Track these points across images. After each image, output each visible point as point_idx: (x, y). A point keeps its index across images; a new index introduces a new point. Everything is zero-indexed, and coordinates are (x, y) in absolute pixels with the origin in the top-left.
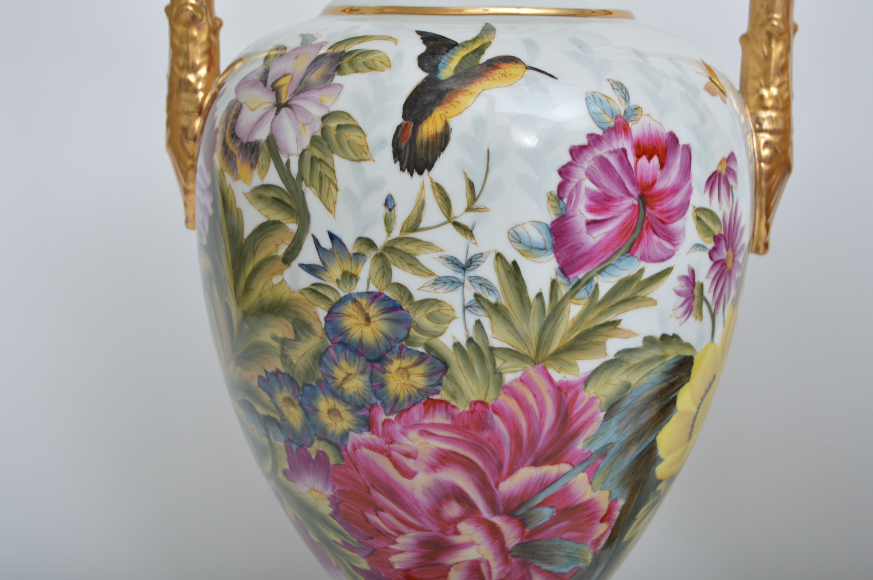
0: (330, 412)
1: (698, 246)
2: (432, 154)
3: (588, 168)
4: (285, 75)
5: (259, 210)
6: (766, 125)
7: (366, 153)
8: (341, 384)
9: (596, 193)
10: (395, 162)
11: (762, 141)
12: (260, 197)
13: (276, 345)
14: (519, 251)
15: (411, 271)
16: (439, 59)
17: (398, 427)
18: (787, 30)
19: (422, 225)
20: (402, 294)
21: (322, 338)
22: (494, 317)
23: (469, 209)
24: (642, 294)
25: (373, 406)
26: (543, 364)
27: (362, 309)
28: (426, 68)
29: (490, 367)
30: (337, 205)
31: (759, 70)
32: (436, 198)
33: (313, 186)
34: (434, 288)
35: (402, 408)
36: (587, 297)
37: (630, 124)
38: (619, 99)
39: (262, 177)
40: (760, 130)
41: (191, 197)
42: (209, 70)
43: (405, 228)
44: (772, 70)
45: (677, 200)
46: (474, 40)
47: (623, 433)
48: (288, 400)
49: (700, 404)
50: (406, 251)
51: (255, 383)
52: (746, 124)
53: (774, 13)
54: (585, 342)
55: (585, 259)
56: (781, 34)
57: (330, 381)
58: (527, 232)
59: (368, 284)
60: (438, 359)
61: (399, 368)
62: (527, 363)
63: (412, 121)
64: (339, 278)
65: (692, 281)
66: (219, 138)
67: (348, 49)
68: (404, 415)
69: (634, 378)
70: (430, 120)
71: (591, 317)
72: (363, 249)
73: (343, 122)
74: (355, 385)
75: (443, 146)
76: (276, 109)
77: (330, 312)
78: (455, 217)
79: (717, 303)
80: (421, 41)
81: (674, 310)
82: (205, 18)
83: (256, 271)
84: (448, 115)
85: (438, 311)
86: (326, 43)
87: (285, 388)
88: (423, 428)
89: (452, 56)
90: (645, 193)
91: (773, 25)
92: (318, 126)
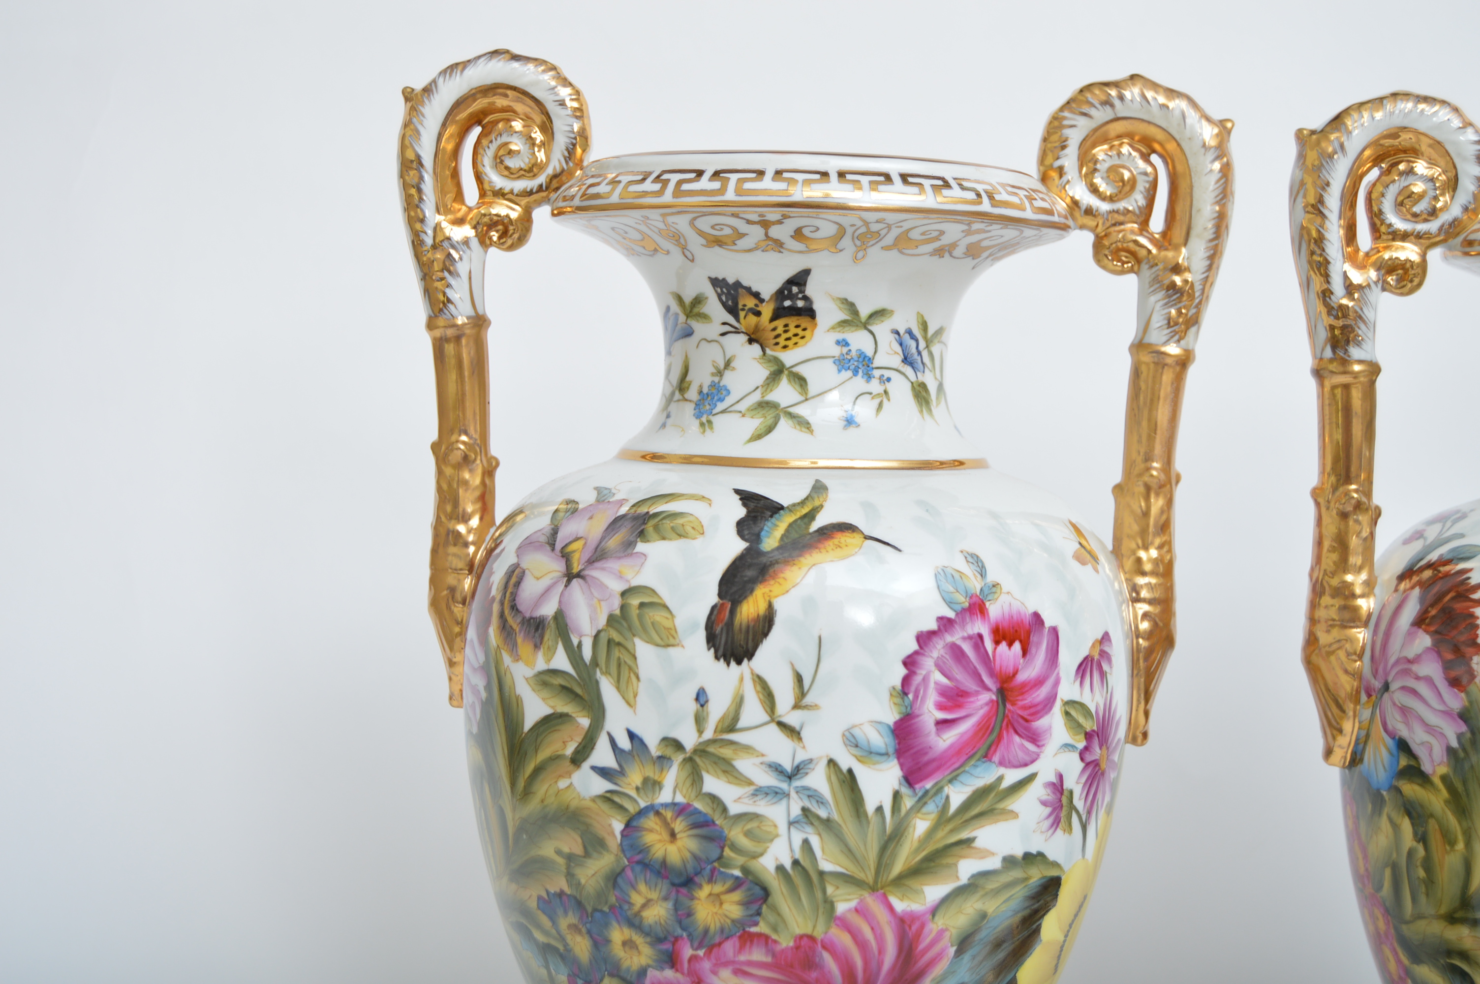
0: (624, 943)
1: (1067, 746)
2: (753, 640)
3: (938, 657)
4: (577, 539)
5: (544, 699)
6: (1144, 594)
7: (674, 638)
8: (639, 912)
9: (947, 687)
10: (709, 649)
11: (1140, 613)
12: (545, 684)
13: (561, 861)
14: (856, 757)
15: (726, 779)
16: (762, 525)
17: (707, 965)
18: (1169, 481)
19: (741, 724)
20: (715, 806)
21: (617, 855)
22: (824, 835)
23: (796, 706)
24: (1001, 805)
25: (677, 939)
26: (882, 891)
27: (666, 823)
28: (747, 537)
29: (819, 895)
30: (638, 698)
31: (1136, 528)
32: (757, 692)
33: (610, 674)
34: (753, 800)
35: (713, 942)
36: (936, 810)
37: (987, 604)
38: (974, 574)
39: (548, 661)
40: (1137, 600)
41: (457, 670)
42: (481, 519)
43: (719, 728)
44: (1151, 529)
45: (1042, 693)
46: (803, 503)
47: (977, 970)
48: (573, 927)
49: (1068, 931)
50: (721, 755)
51: (533, 904)
52: (1121, 592)
53: (1153, 461)
54: (933, 864)
55: (935, 765)
56: (1161, 486)
57: (626, 907)
58: (865, 734)
59: (674, 793)
60: (757, 884)
61: (710, 895)
62: (864, 890)
63: (729, 600)
64: (639, 785)
65: (1060, 788)
66: (496, 608)
67: (654, 510)
68: (715, 950)
69: (991, 906)
70: (751, 600)
71: (940, 834)
72: (669, 752)
73: (646, 600)
74: (656, 912)
75: (766, 631)
76: (566, 579)
77: (628, 825)
78: (780, 716)
79: (1089, 813)
80: (740, 502)
81: (1038, 823)
82: (479, 458)
83: (538, 771)
84: (772, 594)
85: (758, 827)
86: (626, 500)
87: (570, 913)
88: (738, 966)
89: (778, 523)
90: (1005, 685)
91: (1152, 476)
92: (616, 603)
